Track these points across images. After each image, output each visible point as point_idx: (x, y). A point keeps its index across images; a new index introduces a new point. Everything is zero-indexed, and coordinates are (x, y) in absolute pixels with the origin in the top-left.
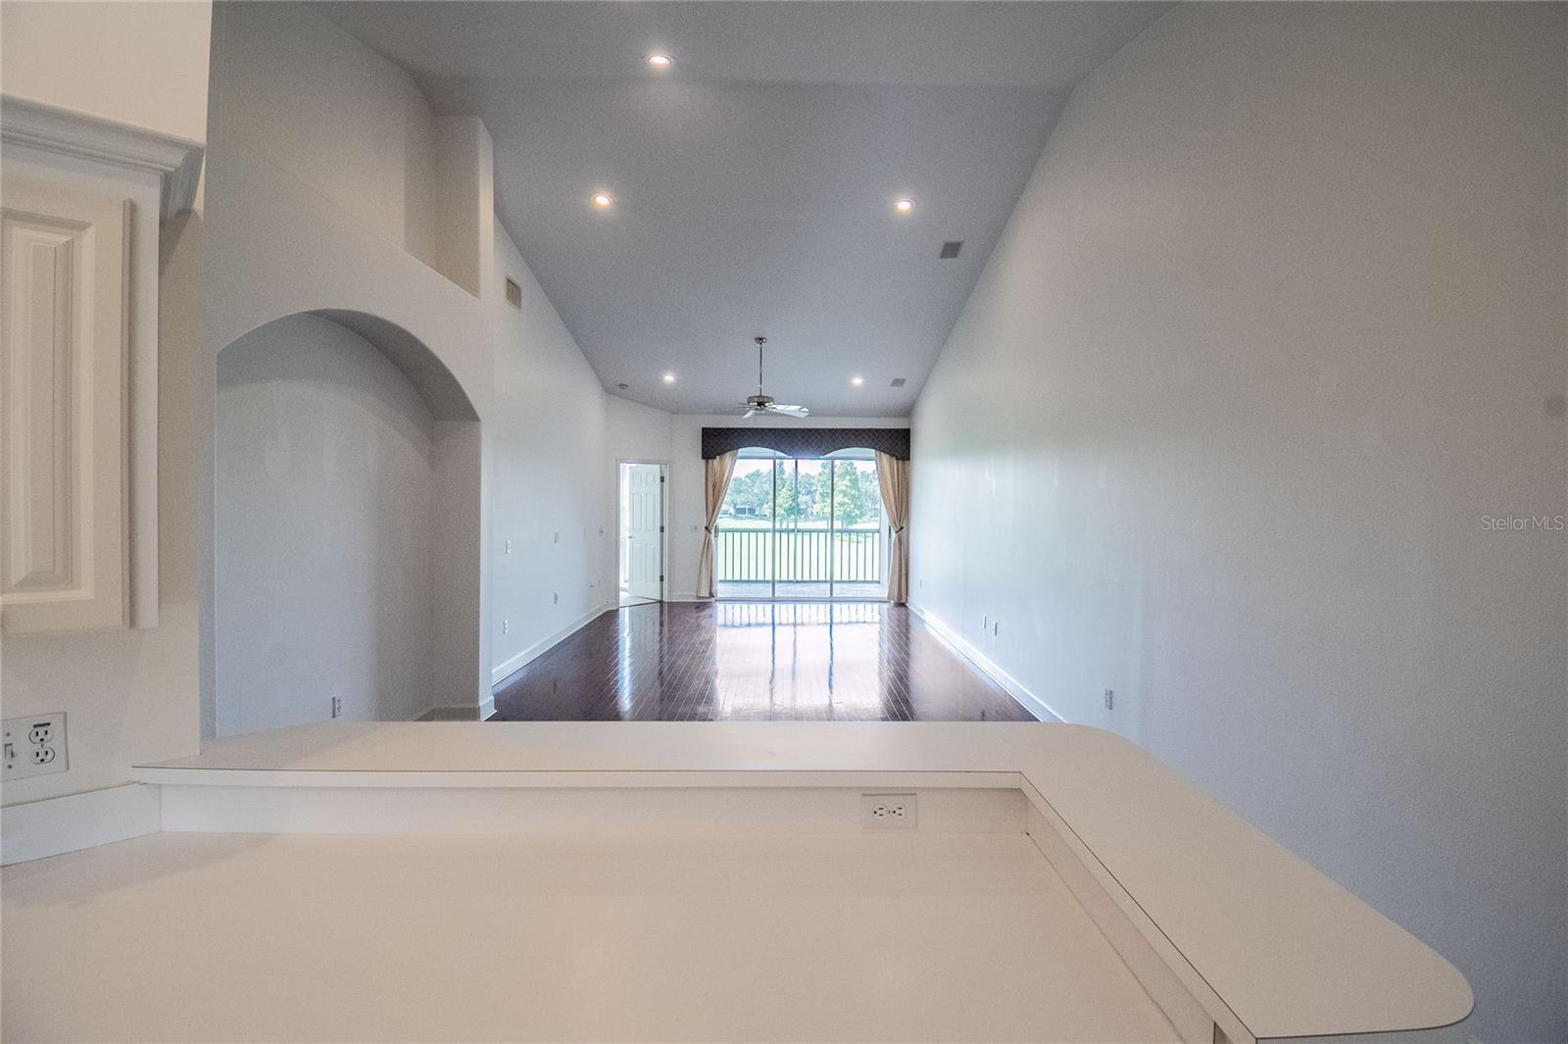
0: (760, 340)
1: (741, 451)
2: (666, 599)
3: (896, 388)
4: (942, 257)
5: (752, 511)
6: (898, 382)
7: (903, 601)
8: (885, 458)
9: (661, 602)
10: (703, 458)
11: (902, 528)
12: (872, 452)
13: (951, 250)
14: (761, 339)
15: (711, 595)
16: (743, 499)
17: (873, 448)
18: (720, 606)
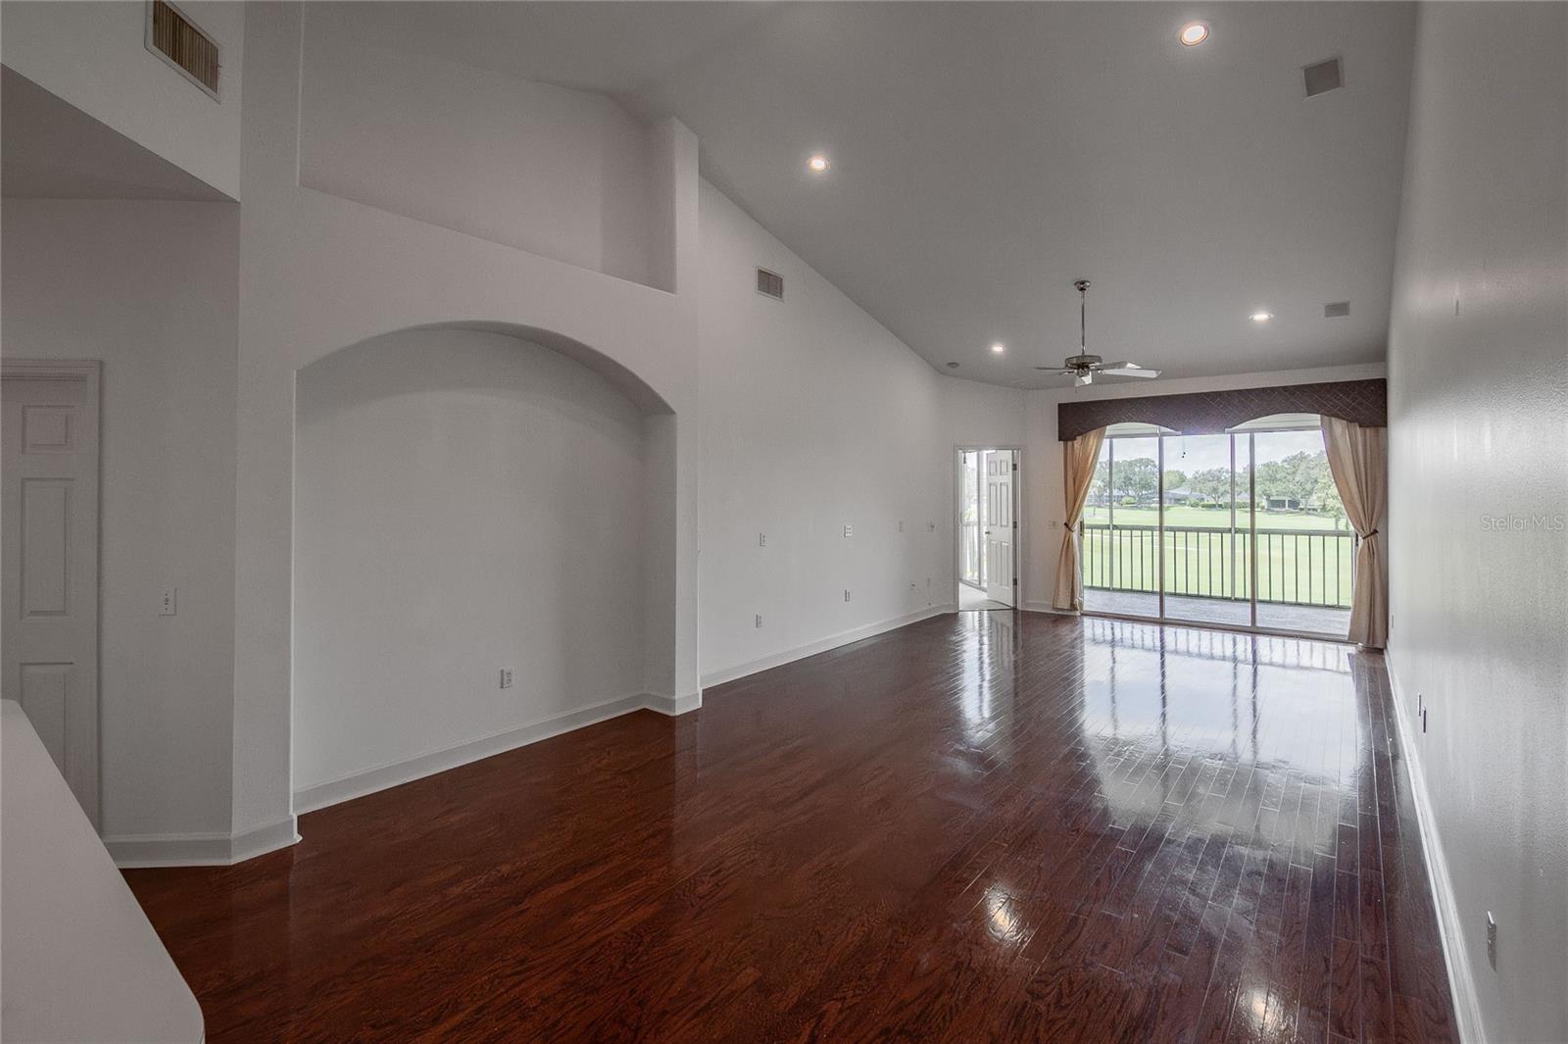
0: (1082, 286)
1: (1110, 429)
2: (1019, 607)
3: (1338, 320)
4: (1310, 92)
5: (1294, 504)
6: (1338, 309)
7: (1379, 645)
8: (1339, 426)
9: (1015, 609)
10: (1060, 440)
11: (1376, 532)
12: (1316, 419)
13: (1323, 76)
14: (1083, 283)
15: (1073, 607)
16: (1280, 488)
17: (1318, 413)
18: (1087, 621)
